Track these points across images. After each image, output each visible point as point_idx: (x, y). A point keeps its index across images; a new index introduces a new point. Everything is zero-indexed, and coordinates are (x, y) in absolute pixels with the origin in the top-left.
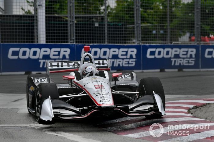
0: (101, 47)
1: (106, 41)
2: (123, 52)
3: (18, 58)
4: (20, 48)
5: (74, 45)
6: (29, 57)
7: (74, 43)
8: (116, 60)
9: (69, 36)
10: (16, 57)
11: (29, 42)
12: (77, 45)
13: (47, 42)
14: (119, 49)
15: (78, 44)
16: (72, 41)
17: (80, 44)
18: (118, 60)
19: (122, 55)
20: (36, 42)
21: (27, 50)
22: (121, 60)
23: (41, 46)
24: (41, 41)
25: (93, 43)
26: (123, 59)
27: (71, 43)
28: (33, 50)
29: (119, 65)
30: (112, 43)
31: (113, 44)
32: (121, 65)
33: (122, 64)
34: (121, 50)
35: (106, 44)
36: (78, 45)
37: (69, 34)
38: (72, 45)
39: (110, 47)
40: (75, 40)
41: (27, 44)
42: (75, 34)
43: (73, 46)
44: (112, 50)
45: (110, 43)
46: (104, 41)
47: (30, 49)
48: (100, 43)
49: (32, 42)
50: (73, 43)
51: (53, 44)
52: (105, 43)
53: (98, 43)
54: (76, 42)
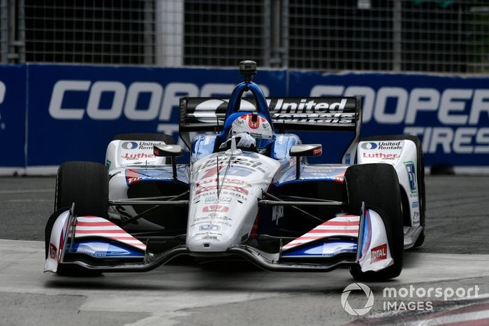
0: (376, 83)
1: (397, 60)
2: (454, 100)
3: (86, 115)
4: (93, 81)
5: (285, 72)
6: (123, 115)
7: (285, 68)
8: (428, 130)
9: (267, 43)
10: (77, 114)
11: (126, 60)
12: (294, 72)
13: (187, 61)
14: (441, 91)
15: (296, 70)
16: (277, 60)
17: (304, 71)
18: (438, 131)
19: (451, 113)
20: (151, 60)
21: (117, 87)
22: (449, 131)
23: (165, 77)
24: (166, 56)
25: (350, 66)
26: (455, 127)
27: (272, 65)
28: (138, 87)
29: (440, 147)
30: (417, 69)
31: (420, 73)
32: (447, 149)
33: (451, 145)
34: (450, 93)
35: (396, 71)
36: (299, 73)
37: (267, 34)
38: (277, 73)
39: (409, 84)
40: (286, 57)
41: (117, 66)
42: (286, 35)
43: (281, 77)
44: (418, 93)
45: (408, 68)
46: (388, 61)
47: (127, 85)
48: (375, 67)
49: (135, 60)
50: (281, 65)
51: (209, 68)
52: (391, 69)
53: (367, 67)
54: (291, 64)
